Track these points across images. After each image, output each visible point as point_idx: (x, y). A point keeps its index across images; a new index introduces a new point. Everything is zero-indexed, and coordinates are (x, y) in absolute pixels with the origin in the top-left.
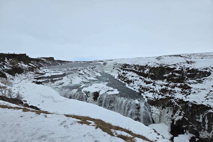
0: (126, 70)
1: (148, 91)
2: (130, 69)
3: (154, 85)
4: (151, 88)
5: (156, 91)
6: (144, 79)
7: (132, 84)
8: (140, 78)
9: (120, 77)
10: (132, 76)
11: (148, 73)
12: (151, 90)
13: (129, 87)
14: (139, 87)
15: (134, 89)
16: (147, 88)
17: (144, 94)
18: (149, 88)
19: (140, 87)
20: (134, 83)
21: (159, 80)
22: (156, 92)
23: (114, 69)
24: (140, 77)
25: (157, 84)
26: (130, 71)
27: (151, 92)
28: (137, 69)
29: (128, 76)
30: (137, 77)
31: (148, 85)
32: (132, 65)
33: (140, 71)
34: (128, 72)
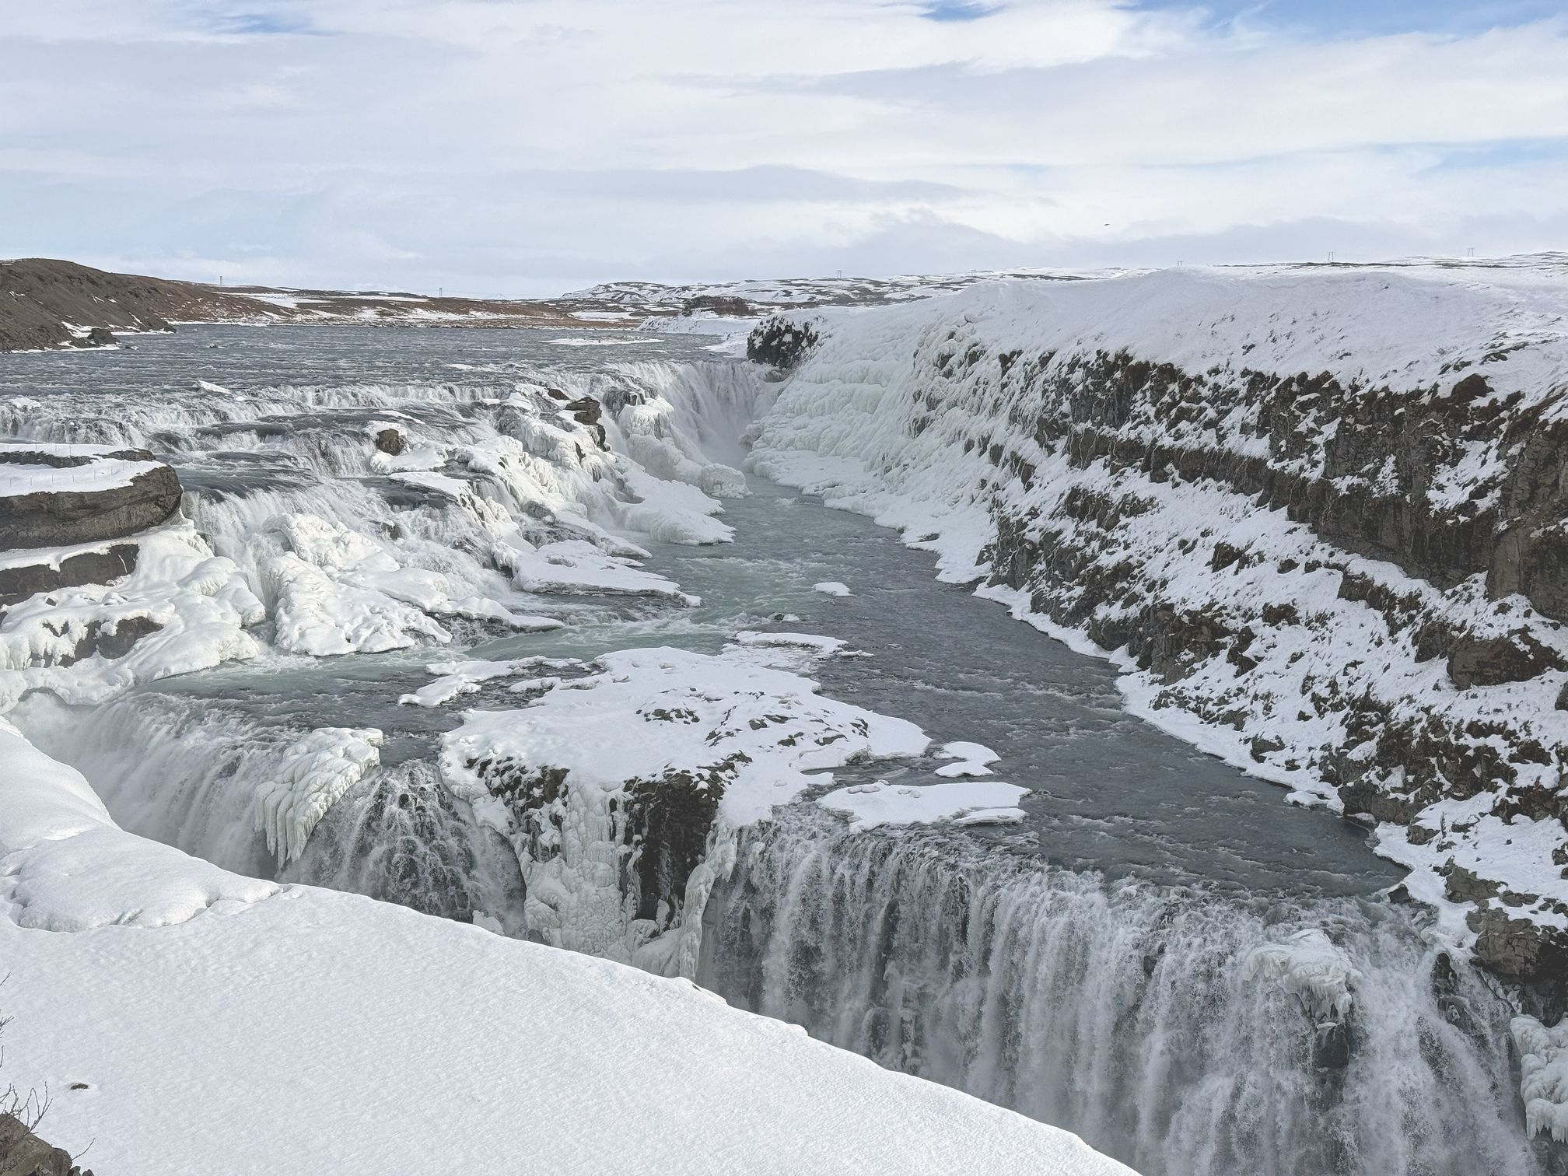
0: (1129, 454)
1: (1485, 800)
2: (1194, 438)
4: (1532, 752)
6: (1412, 602)
8: (1355, 589)
9: (1032, 556)
10: (1224, 556)
11: (1491, 515)
12: (1527, 774)
13: (1178, 723)
14: (1331, 730)
15: (1260, 749)
16: (1469, 741)
17: (1420, 837)
18: (1495, 741)
19: (1356, 732)
20: (1245, 665)
23: (929, 439)
24: (1358, 565)
26: (1189, 476)
27: (1534, 802)
28: (1300, 445)
29: (1160, 541)
30: (1310, 568)
31: (1480, 691)
32: (1216, 371)
33: (1356, 480)
34: (1161, 491)
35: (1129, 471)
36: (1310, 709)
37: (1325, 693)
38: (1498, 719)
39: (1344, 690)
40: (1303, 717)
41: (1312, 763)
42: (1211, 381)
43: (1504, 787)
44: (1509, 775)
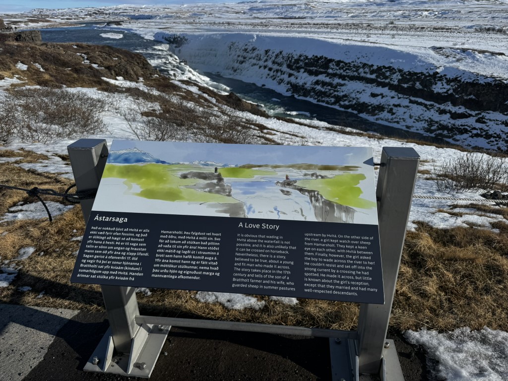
0: (334, 75)
1: (467, 135)
2: (350, 73)
3: (479, 121)
4: (474, 129)
5: (496, 135)
6: (431, 105)
7: (385, 114)
8: (411, 102)
9: (308, 92)
10: (374, 95)
11: (453, 94)
12: (475, 132)
16: (461, 127)
18: (466, 127)
20: (392, 113)
21: (491, 112)
22: (494, 137)
24: (413, 98)
25: (490, 120)
26: (352, 80)
27: (477, 135)
28: (387, 78)
29: (351, 91)
30: (399, 98)
31: (460, 120)
32: (353, 62)
33: (408, 85)
34: (346, 82)
35: (335, 78)
36: (415, 121)
37: (418, 119)
38: (465, 124)
39: (422, 119)
40: (414, 122)
41: (421, 129)
42: (353, 64)
43: (470, 134)
44: (471, 132)
